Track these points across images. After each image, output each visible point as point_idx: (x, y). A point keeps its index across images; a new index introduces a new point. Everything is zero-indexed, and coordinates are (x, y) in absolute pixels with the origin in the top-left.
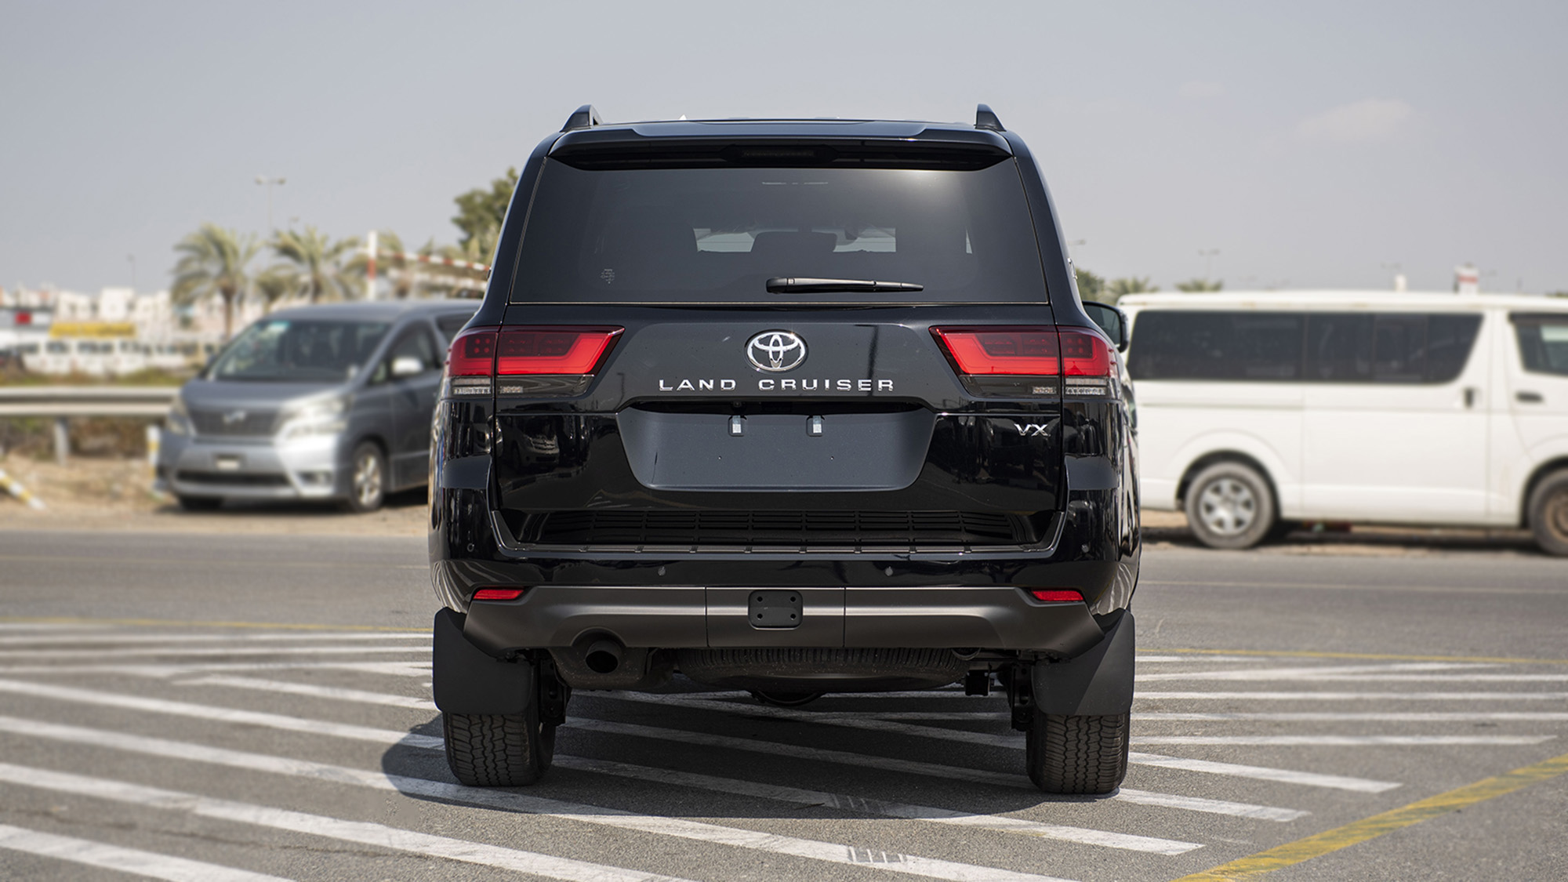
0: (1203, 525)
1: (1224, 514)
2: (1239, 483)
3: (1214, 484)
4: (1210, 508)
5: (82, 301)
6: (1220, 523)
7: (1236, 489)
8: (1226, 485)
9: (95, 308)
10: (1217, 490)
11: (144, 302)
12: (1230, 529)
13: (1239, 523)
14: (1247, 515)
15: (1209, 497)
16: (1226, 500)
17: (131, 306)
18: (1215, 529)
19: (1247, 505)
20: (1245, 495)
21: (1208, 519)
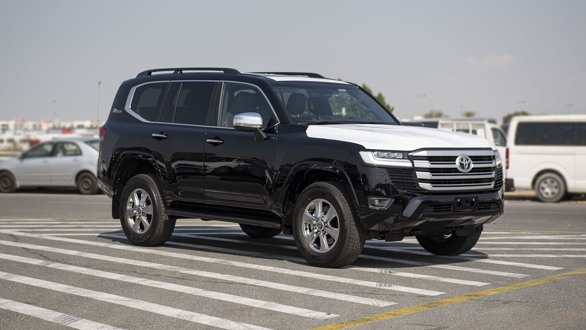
0: (541, 194)
1: (548, 191)
2: (553, 180)
3: (544, 180)
4: (543, 188)
6: (547, 194)
7: (552, 182)
8: (549, 181)
10: (546, 182)
13: (553, 193)
14: (556, 191)
15: (543, 185)
16: (549, 186)
18: (545, 196)
19: (556, 187)
20: (555, 184)
21: (543, 192)
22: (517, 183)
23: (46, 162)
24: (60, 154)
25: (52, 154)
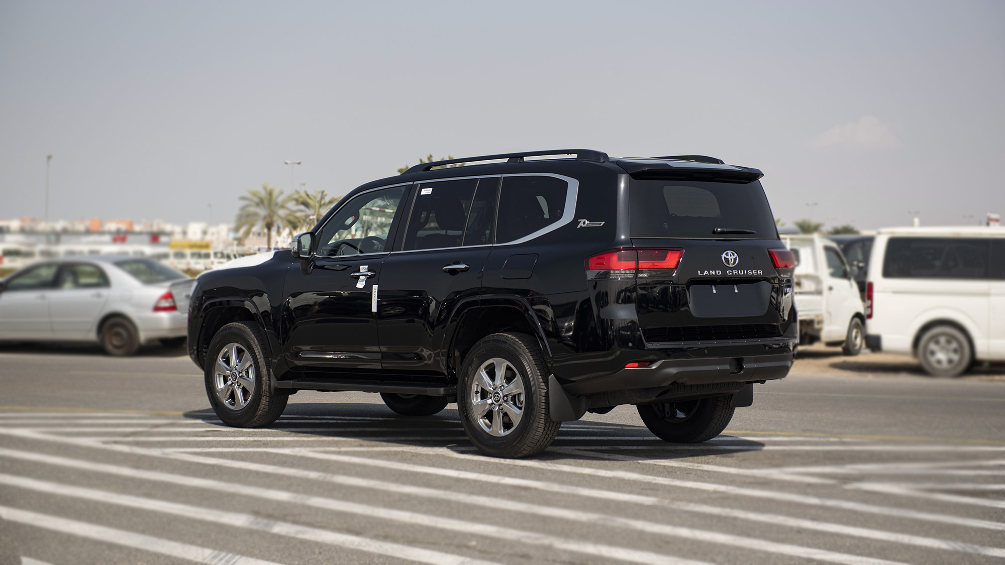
0: (928, 362)
1: (941, 356)
2: (950, 339)
3: (935, 339)
4: (933, 353)
5: (178, 229)
6: (939, 362)
7: (949, 342)
8: (943, 340)
9: (184, 233)
10: (937, 342)
11: (212, 230)
12: (945, 365)
13: (950, 361)
14: (956, 357)
15: (932, 346)
16: (943, 349)
17: (205, 233)
18: (936, 366)
19: (955, 351)
20: (954, 345)
21: (932, 359)
22: (887, 343)
23: (43, 298)
24: (68, 285)
25: (55, 283)
